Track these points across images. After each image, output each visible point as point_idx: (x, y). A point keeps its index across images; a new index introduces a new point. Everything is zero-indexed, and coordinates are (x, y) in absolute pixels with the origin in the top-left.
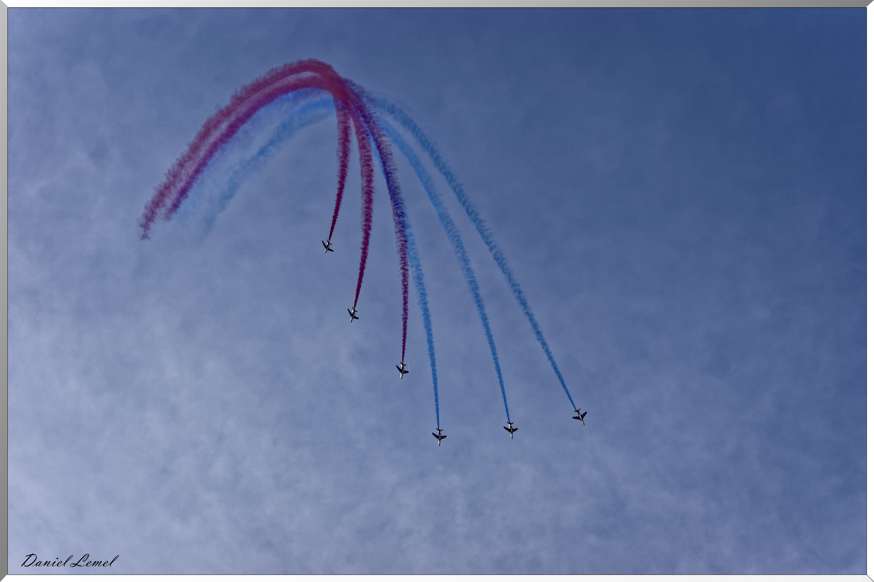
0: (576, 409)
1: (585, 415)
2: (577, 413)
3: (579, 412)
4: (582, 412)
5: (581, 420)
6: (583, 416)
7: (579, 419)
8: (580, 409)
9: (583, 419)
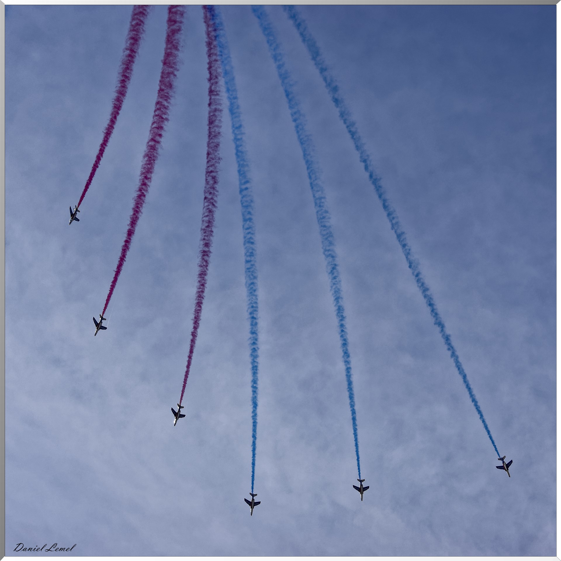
0: (500, 457)
1: (511, 464)
2: (501, 462)
3: (503, 461)
4: (507, 461)
5: (506, 470)
6: (508, 465)
7: (504, 469)
8: (505, 457)
9: (508, 470)
